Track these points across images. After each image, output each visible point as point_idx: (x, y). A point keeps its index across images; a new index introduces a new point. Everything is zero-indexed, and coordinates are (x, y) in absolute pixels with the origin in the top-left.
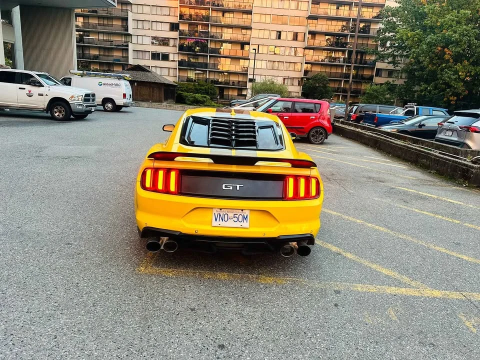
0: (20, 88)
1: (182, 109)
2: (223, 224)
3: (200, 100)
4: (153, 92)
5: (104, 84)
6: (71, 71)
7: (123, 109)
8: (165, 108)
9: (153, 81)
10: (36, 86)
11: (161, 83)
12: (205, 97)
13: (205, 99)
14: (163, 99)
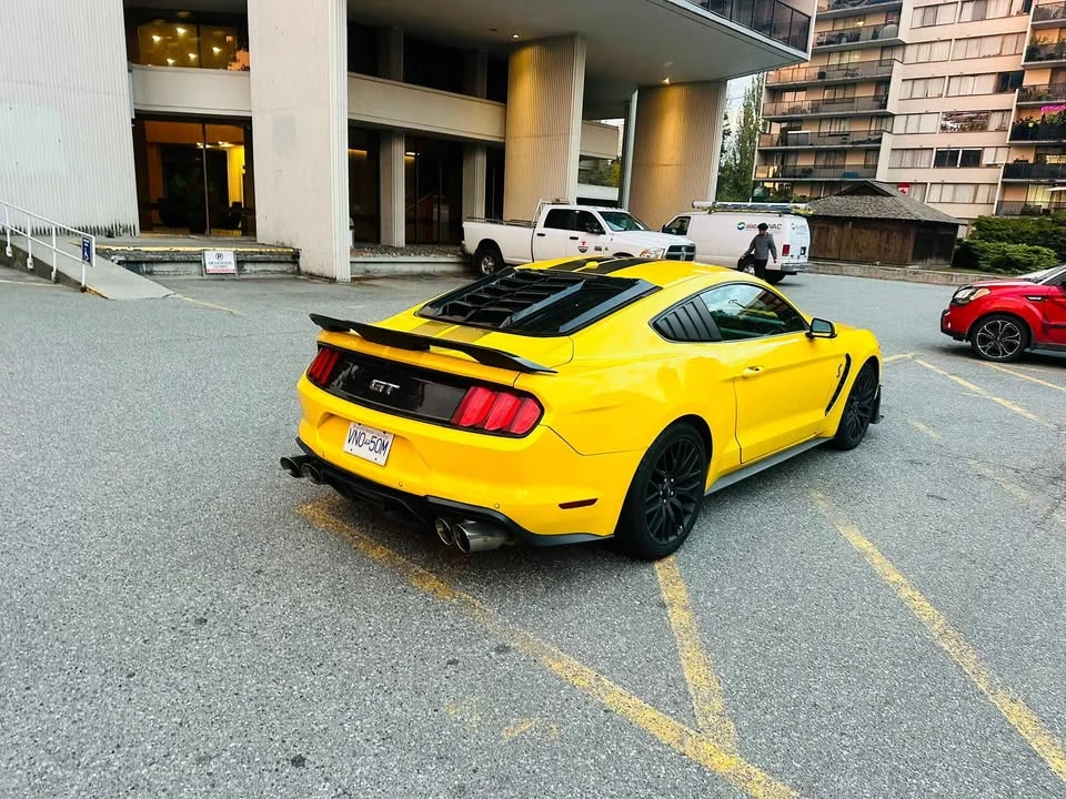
0: (572, 238)
1: (944, 280)
2: (356, 450)
3: (1018, 260)
4: (887, 242)
5: (748, 227)
6: (696, 204)
7: (787, 279)
8: (901, 277)
9: (892, 217)
10: (592, 232)
11: (911, 220)
12: (1036, 252)
13: (1035, 258)
14: (910, 258)
